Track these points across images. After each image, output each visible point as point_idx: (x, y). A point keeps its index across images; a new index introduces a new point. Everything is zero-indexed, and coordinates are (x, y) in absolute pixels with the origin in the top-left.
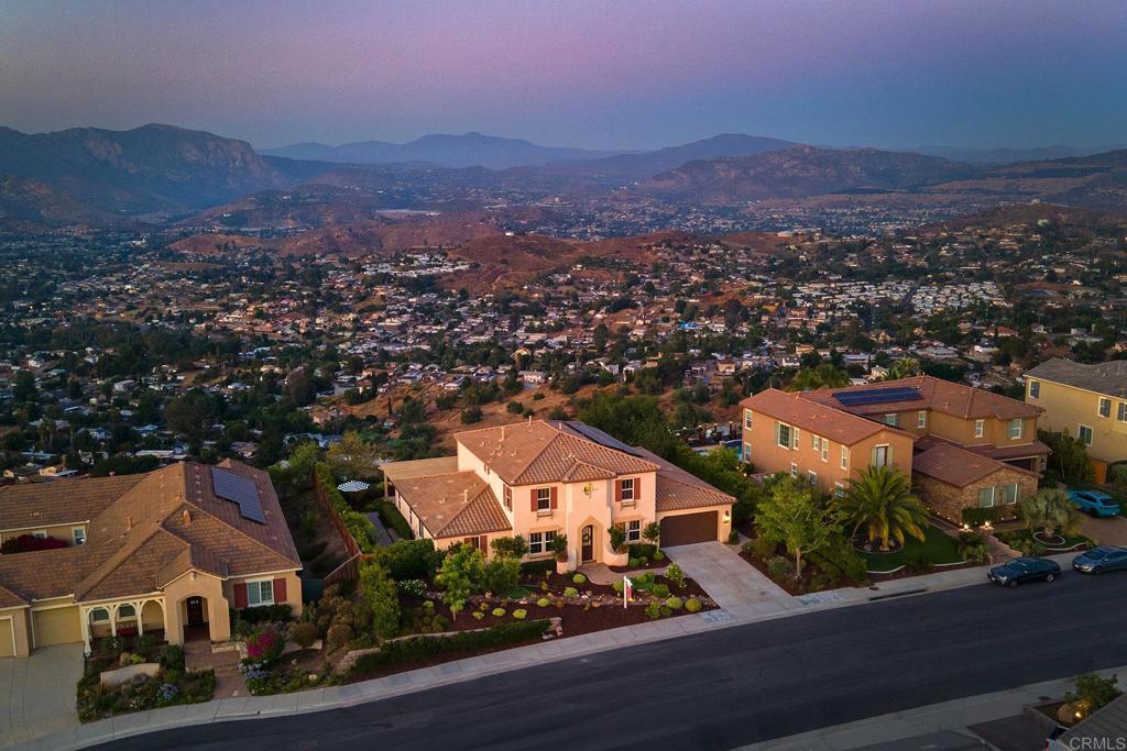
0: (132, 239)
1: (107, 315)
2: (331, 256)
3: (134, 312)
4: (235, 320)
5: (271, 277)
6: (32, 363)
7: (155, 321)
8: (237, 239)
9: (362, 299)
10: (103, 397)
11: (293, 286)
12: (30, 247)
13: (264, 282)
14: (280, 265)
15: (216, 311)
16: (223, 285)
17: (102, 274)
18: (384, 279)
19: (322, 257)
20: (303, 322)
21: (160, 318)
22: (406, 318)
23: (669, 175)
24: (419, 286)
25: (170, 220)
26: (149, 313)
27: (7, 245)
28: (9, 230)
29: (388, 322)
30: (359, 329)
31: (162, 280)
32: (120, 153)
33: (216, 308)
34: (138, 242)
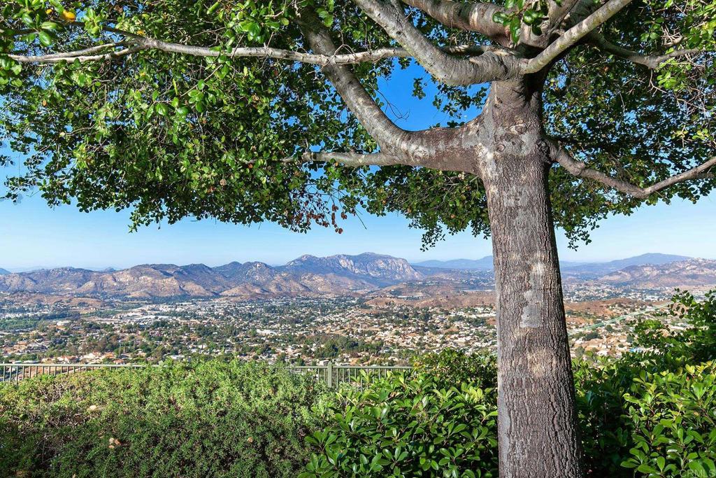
0: (351, 300)
1: (331, 331)
2: (435, 309)
3: (343, 330)
4: (387, 336)
5: (406, 317)
7: (350, 335)
8: (395, 301)
9: (447, 328)
11: (415, 321)
12: (310, 302)
13: (402, 318)
14: (412, 312)
16: (383, 319)
17: (335, 313)
18: (460, 319)
19: (432, 308)
20: (417, 338)
21: (353, 333)
22: (468, 338)
23: (617, 273)
24: (477, 322)
25: (369, 293)
26: (348, 331)
27: (302, 301)
28: (304, 296)
29: (459, 340)
30: (444, 343)
31: (357, 316)
32: (353, 264)
33: (378, 329)
34: (353, 301)
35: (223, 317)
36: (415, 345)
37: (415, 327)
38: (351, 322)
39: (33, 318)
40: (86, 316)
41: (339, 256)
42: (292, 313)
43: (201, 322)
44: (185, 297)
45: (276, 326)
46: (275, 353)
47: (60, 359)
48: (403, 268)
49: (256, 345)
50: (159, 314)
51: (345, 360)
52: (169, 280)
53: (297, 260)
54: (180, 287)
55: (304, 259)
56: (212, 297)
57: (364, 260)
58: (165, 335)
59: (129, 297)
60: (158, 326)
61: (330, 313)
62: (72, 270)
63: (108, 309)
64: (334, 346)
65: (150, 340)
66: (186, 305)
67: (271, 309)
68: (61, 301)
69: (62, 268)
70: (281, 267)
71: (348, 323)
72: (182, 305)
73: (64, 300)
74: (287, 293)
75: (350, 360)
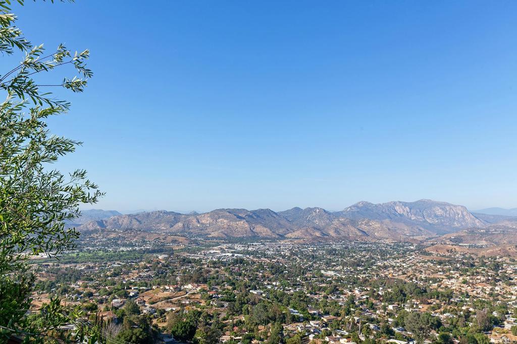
0: (409, 246)
1: (394, 276)
2: (504, 258)
3: (405, 276)
4: (454, 284)
5: (472, 265)
6: (357, 292)
7: (414, 280)
8: (457, 248)
10: (383, 311)
11: (484, 270)
12: (369, 247)
13: (469, 266)
14: (477, 260)
15: (443, 279)
16: (448, 267)
17: (395, 258)
19: (501, 258)
20: (488, 288)
21: (416, 279)
25: (427, 239)
26: (411, 276)
27: (360, 246)
28: (362, 240)
31: (419, 263)
32: (408, 210)
33: (444, 277)
34: (412, 247)
35: (289, 257)
36: (486, 296)
37: (484, 276)
38: (413, 268)
39: (140, 252)
40: (178, 251)
41: (395, 203)
42: (353, 257)
43: (271, 261)
44: (255, 237)
45: (338, 268)
46: (343, 294)
47: (167, 287)
48: (462, 214)
49: (324, 285)
50: (235, 252)
51: (415, 306)
52: (241, 223)
53: (354, 206)
54: (250, 229)
55: (360, 205)
56: (278, 239)
57: (420, 207)
58: (243, 272)
59: (209, 236)
60: (237, 263)
61: (389, 258)
62: (166, 213)
63: (194, 246)
64: (401, 291)
65: (232, 275)
66: (256, 245)
67: (332, 252)
68: (158, 238)
69: (159, 211)
70: (339, 212)
71: (410, 269)
72: (253, 245)
73: (161, 237)
74: (345, 237)
75: (420, 307)
